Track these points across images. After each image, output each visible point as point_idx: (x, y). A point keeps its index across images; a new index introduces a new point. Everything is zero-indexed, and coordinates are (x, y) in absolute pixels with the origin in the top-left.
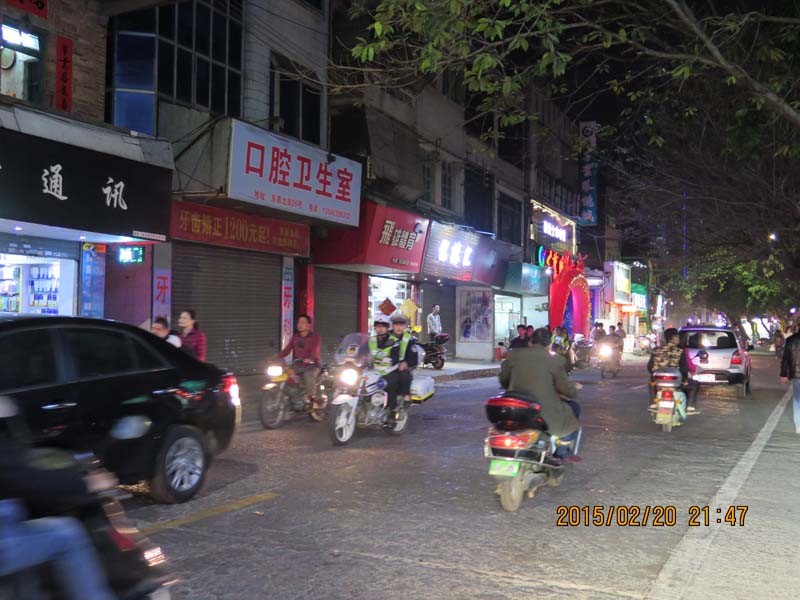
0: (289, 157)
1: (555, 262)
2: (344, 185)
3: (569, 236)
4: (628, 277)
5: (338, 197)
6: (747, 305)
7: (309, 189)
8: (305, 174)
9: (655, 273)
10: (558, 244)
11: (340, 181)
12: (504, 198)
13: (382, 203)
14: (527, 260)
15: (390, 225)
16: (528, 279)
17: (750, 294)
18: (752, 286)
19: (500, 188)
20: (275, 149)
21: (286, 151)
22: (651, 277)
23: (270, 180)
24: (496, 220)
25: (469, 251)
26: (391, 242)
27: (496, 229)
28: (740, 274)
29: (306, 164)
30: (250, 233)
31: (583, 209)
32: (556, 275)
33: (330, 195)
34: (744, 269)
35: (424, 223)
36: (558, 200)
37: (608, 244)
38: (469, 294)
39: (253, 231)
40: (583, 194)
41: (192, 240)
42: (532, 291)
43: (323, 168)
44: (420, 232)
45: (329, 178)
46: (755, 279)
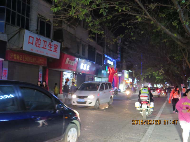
0: (41, 40)
1: (110, 70)
2: (56, 48)
3: (114, 64)
4: (128, 74)
5: (54, 51)
6: (156, 81)
7: (46, 49)
8: (45, 45)
9: (134, 73)
10: (111, 66)
11: (54, 47)
12: (98, 54)
13: (66, 53)
14: (103, 69)
15: (68, 59)
16: (103, 74)
17: (156, 79)
18: (157, 77)
19: (97, 51)
20: (37, 38)
21: (40, 39)
22: (133, 74)
23: (35, 46)
24: (96, 59)
25: (89, 66)
26: (68, 63)
27: (96, 61)
28: (154, 74)
29: (45, 43)
30: (30, 60)
31: (117, 57)
32: (110, 73)
33: (51, 51)
34: (155, 73)
35: (77, 59)
36: (111, 55)
37: (123, 66)
38: (89, 77)
39: (31, 59)
40: (117, 54)
41: (14, 61)
42: (104, 77)
43: (50, 44)
44: (76, 61)
45: (51, 46)
46: (157, 75)
